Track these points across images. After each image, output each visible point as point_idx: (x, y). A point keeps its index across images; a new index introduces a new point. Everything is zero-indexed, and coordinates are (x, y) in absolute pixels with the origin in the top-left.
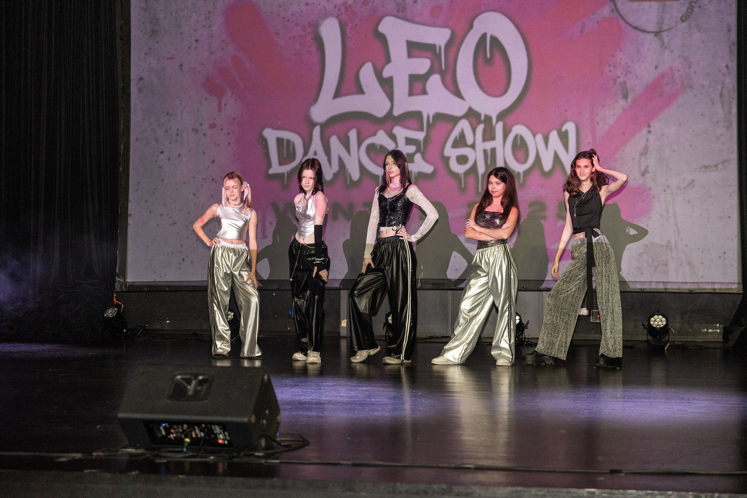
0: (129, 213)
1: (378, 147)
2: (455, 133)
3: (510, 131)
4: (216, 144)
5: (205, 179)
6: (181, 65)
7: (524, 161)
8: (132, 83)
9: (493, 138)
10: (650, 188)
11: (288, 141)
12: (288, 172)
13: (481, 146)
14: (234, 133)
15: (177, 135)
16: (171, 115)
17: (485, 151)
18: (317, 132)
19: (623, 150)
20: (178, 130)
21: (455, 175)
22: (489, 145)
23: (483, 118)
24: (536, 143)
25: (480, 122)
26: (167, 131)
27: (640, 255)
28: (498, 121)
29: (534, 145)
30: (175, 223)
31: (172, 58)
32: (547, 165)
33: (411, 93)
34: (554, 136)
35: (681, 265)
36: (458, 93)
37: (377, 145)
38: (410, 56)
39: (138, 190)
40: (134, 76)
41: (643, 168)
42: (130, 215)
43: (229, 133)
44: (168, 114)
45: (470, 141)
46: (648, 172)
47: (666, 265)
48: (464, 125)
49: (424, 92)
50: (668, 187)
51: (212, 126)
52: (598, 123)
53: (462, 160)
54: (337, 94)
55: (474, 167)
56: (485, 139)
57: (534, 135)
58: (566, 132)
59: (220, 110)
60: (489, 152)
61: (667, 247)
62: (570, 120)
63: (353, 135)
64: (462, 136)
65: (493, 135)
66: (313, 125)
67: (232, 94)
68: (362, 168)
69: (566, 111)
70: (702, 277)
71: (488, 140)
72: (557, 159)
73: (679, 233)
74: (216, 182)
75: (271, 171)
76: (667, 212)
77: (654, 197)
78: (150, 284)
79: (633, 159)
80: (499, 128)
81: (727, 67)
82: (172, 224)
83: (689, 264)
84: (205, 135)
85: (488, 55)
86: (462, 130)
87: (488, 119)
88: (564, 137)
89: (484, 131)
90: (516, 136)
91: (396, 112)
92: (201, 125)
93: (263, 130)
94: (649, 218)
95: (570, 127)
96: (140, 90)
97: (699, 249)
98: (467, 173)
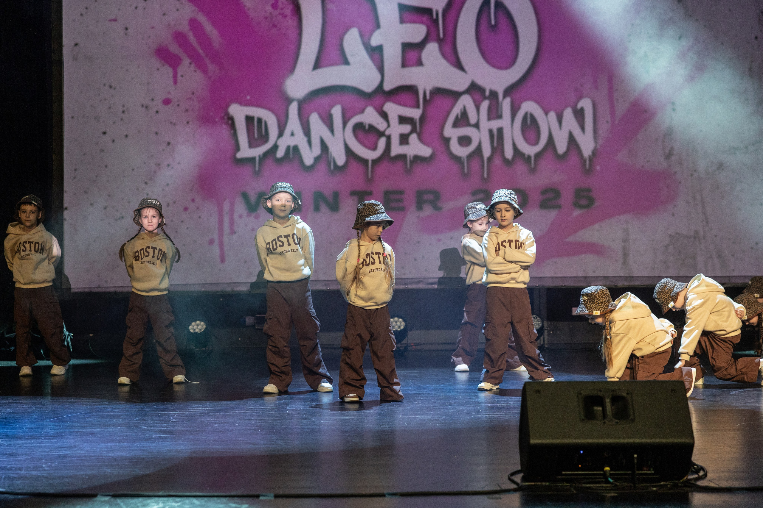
0: (65, 205)
1: (367, 127)
2: (456, 111)
3: (519, 108)
4: (171, 123)
5: (159, 165)
6: (127, 29)
7: (536, 143)
8: (65, 50)
9: (500, 117)
10: (675, 173)
11: (260, 120)
12: (259, 156)
13: (486, 125)
14: (193, 109)
15: (123, 112)
16: (114, 89)
17: (491, 131)
18: (293, 109)
19: (646, 130)
20: (123, 106)
21: (457, 159)
22: (495, 124)
23: (487, 93)
24: (548, 123)
25: (485, 98)
26: (110, 108)
27: (666, 247)
28: (505, 96)
29: (546, 124)
30: (123, 217)
31: (115, 20)
32: (561, 147)
33: (404, 65)
34: (568, 113)
35: (710, 257)
36: (459, 65)
37: (365, 124)
38: (402, 21)
39: (75, 178)
40: (66, 41)
41: (667, 151)
42: (66, 209)
43: (187, 110)
44: (111, 87)
45: (473, 120)
46: (673, 155)
47: (694, 258)
48: (466, 101)
49: (420, 63)
50: (695, 171)
51: (167, 102)
52: (617, 100)
53: (465, 141)
54: (317, 65)
55: (479, 148)
56: (490, 118)
57: (546, 113)
58: (582, 110)
59: (175, 82)
60: (495, 133)
61: (695, 237)
62: (586, 97)
63: (337, 112)
64: (464, 114)
65: (500, 113)
66: (289, 101)
67: (190, 63)
68: (349, 151)
69: (582, 86)
70: (733, 270)
71: (494, 119)
72: (572, 139)
73: (707, 223)
74: (173, 168)
75: (239, 155)
76: (695, 199)
77: (680, 183)
78: (93, 290)
79: (657, 140)
80: (506, 104)
81: (756, 38)
82: (119, 219)
83: (719, 256)
84: (157, 112)
85: (493, 22)
86: (464, 108)
87: (494, 95)
88: (579, 114)
89: (490, 109)
90: (526, 114)
91: (388, 86)
92: (153, 100)
93: (228, 106)
94: (675, 205)
95: (586, 104)
96: (75, 58)
97: (729, 239)
98: (470, 157)
